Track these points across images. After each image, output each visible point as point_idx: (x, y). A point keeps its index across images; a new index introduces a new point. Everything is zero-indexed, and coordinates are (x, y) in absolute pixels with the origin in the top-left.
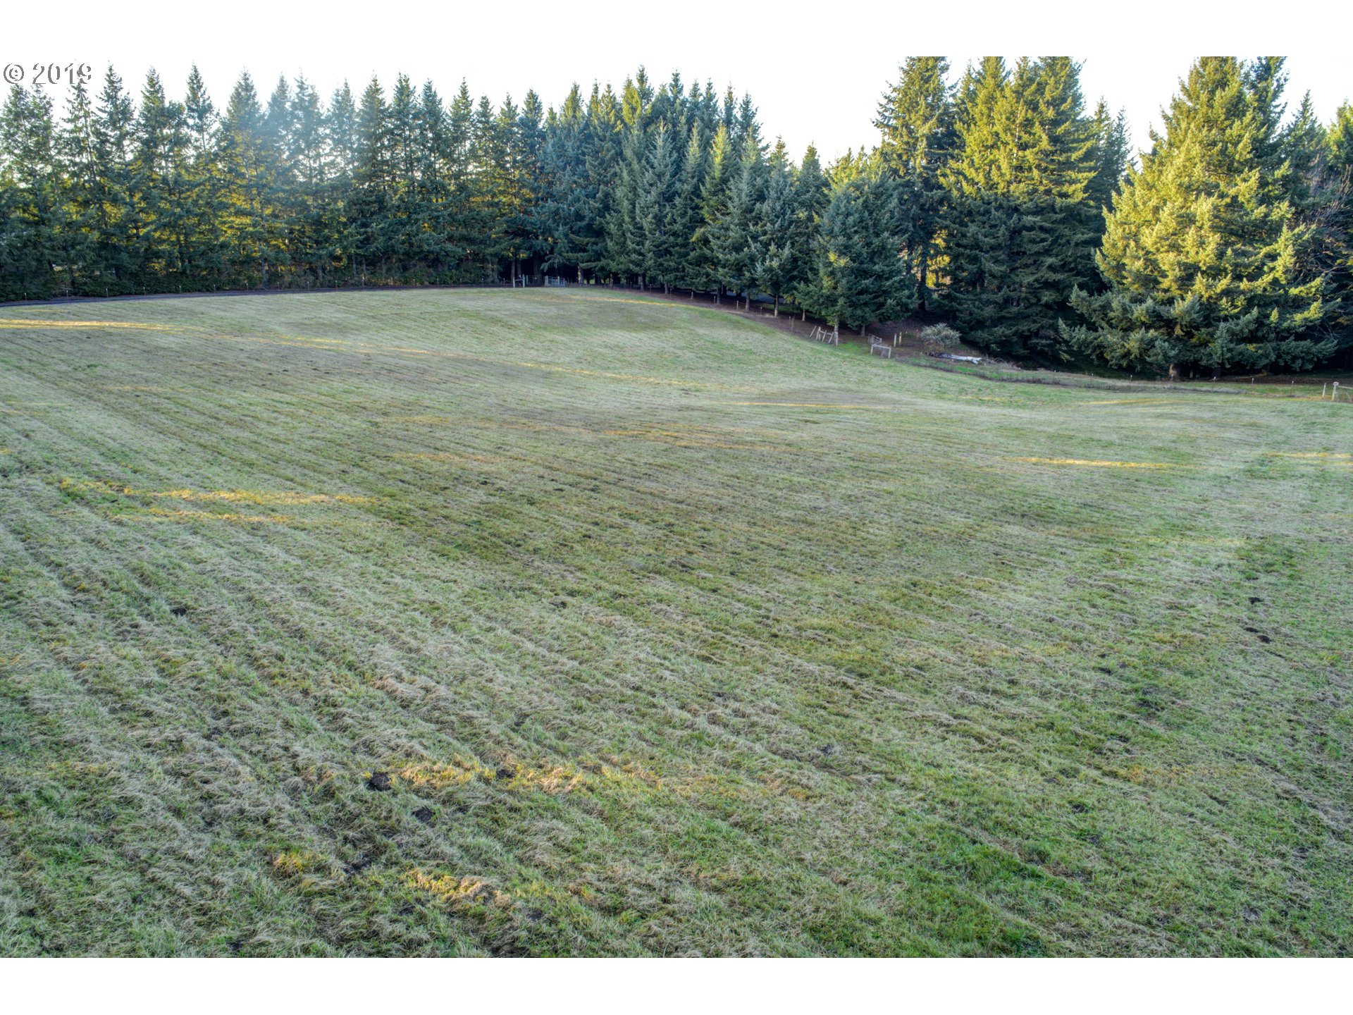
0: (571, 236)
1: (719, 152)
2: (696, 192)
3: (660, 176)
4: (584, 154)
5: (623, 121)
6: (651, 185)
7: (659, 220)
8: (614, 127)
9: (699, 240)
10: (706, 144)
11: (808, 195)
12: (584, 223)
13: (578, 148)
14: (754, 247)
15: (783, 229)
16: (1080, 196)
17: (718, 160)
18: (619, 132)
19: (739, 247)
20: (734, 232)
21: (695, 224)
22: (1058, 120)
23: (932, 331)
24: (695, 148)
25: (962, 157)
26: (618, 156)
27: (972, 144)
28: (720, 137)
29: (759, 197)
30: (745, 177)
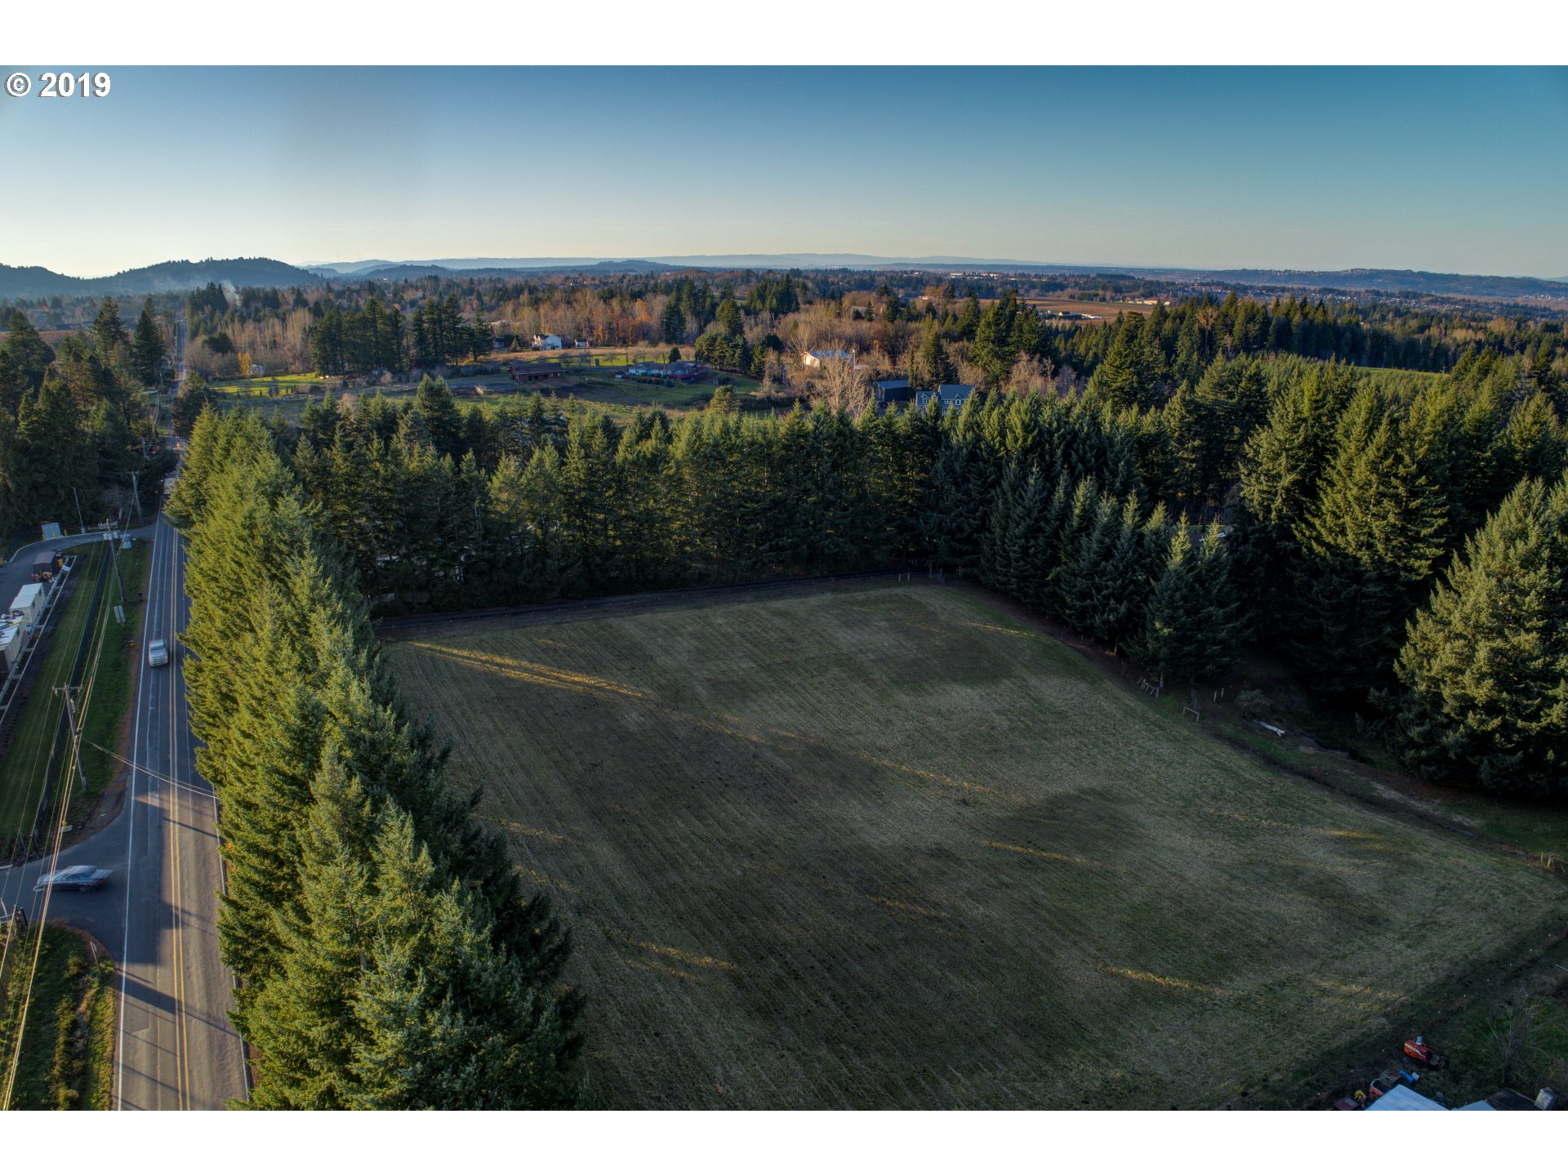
0: (953, 543)
1: (1078, 504)
2: (1056, 535)
3: (1029, 511)
4: (970, 472)
5: (1006, 448)
6: (1021, 518)
7: (1025, 550)
8: (998, 451)
9: (1053, 580)
10: (1070, 493)
11: (1148, 560)
12: (964, 536)
13: (966, 467)
14: (1097, 599)
15: (1123, 587)
16: (1425, 571)
17: (1077, 511)
18: (1002, 457)
19: (1084, 595)
20: (1081, 583)
21: (1054, 561)
22: (1414, 493)
23: (1245, 697)
24: (1060, 493)
25: (1318, 514)
26: (997, 482)
27: (1327, 505)
28: (1082, 491)
29: (1107, 554)
30: (1096, 535)
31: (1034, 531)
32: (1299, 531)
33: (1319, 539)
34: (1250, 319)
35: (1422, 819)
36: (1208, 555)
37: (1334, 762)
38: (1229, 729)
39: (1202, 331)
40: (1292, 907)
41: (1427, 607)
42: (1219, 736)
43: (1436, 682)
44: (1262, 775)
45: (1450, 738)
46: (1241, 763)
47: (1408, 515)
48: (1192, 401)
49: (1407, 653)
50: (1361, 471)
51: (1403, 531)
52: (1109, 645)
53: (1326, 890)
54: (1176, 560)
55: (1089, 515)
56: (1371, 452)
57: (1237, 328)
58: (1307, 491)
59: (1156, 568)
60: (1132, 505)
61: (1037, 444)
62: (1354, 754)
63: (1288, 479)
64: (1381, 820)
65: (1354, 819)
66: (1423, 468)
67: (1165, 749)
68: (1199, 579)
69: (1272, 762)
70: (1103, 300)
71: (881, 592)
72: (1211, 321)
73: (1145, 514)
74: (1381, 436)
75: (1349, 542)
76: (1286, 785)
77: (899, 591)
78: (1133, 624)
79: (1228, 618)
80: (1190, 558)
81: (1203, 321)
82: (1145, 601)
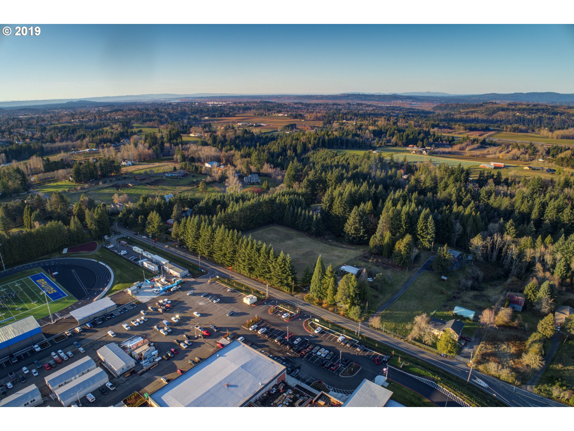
0: (279, 219)
2: (296, 217)
3: (291, 213)
5: (286, 203)
7: (291, 219)
9: (296, 223)
12: (281, 217)
14: (304, 226)
15: (307, 224)
17: (299, 213)
18: (285, 205)
19: (302, 225)
20: (301, 224)
21: (296, 220)
22: (345, 206)
23: (326, 237)
24: (296, 210)
25: (333, 209)
26: (285, 208)
27: (334, 208)
28: (299, 210)
29: (304, 219)
30: (303, 216)
31: (293, 216)
32: (331, 212)
33: (333, 213)
34: (315, 139)
35: (348, 248)
36: (319, 218)
37: (339, 244)
38: (324, 241)
39: (303, 143)
40: (334, 258)
41: (347, 222)
42: (323, 243)
43: (348, 231)
44: (329, 246)
45: (351, 238)
46: (327, 245)
47: (345, 209)
48: (309, 180)
49: (345, 228)
50: (338, 203)
51: (344, 211)
52: (306, 232)
53: (337, 256)
54: (314, 219)
55: (301, 213)
56: (339, 200)
57: (312, 142)
58: (331, 206)
59: (312, 220)
60: (307, 211)
61: (291, 202)
62: (341, 243)
63: (328, 205)
64: (343, 249)
65: (340, 249)
66: (346, 202)
67: (317, 245)
68: (318, 221)
69: (331, 245)
70: (265, 115)
71: (268, 229)
72: (305, 140)
73: (309, 212)
74: (340, 198)
75: (337, 213)
76: (332, 247)
77: (271, 228)
78: (310, 229)
79: (322, 226)
80: (316, 218)
81: (303, 140)
82: (311, 225)
